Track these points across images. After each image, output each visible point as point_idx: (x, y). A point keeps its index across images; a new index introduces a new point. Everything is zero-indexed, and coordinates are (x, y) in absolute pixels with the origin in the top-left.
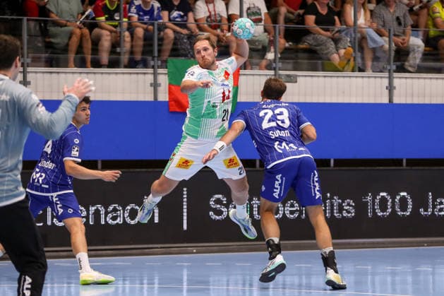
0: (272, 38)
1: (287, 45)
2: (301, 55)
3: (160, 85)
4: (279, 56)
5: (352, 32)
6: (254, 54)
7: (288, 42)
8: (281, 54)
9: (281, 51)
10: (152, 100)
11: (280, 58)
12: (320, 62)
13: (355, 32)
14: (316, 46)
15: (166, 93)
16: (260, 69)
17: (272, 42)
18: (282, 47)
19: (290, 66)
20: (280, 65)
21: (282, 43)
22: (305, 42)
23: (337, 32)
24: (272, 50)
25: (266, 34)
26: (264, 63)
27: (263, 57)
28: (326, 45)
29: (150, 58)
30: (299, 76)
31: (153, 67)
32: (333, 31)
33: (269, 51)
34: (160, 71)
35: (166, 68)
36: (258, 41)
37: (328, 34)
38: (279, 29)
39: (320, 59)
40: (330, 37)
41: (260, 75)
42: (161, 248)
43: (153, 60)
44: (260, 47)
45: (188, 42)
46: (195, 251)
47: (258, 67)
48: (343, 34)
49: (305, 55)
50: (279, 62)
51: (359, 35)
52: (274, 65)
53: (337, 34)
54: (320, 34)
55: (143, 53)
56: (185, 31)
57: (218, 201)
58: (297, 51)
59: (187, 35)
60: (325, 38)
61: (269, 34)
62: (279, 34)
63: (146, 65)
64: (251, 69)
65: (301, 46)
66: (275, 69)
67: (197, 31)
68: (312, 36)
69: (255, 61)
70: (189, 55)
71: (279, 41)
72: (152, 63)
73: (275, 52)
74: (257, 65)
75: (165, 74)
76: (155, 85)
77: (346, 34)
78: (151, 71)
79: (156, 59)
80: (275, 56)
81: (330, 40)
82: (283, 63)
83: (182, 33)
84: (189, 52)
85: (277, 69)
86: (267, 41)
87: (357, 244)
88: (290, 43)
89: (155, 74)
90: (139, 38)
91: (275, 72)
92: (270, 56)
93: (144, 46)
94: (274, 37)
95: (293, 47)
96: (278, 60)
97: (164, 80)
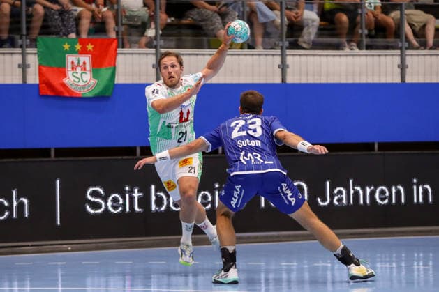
0: (152, 13)
1: (169, 21)
2: (184, 31)
3: (29, 66)
4: (160, 32)
5: (241, 5)
6: (133, 30)
7: (170, 17)
8: (162, 30)
9: (162, 27)
10: (21, 82)
11: (162, 35)
12: (205, 38)
13: (243, 6)
14: (200, 21)
15: (35, 74)
16: (140, 47)
17: (152, 18)
18: (164, 22)
19: (173, 44)
20: (161, 42)
21: (164, 18)
22: (188, 17)
23: (224, 6)
24: (153, 26)
25: (146, 8)
26: (144, 40)
27: (142, 34)
28: (212, 21)
29: (17, 37)
30: (183, 54)
31: (21, 46)
32: (219, 5)
33: (150, 27)
34: (29, 50)
35: (36, 47)
36: (136, 16)
37: (214, 7)
38: (160, 3)
39: (206, 35)
40: (215, 12)
41: (139, 54)
42: (32, 246)
43: (21, 38)
44: (139, 23)
45: (60, 19)
46: (70, 249)
47: (137, 45)
48: (230, 8)
49: (189, 31)
50: (160, 39)
51: (248, 9)
52: (155, 43)
53: (224, 8)
54: (205, 8)
55: (11, 31)
56: (56, 7)
57: (95, 194)
58: (180, 26)
59: (58, 10)
60: (211, 13)
61: (149, 9)
62: (160, 9)
63: (13, 45)
64: (130, 47)
65: (184, 22)
66: (156, 47)
67: (70, 6)
68: (196, 10)
69: (134, 38)
70: (61, 33)
71: (160, 17)
72: (20, 42)
73: (156, 28)
74: (136, 42)
75: (35, 54)
76: (24, 66)
77: (234, 8)
78: (19, 50)
79: (24, 37)
80: (156, 32)
81: (216, 14)
82: (165, 40)
83: (52, 9)
84: (61, 30)
85: (159, 47)
86: (147, 15)
87: (249, 237)
88: (173, 19)
89: (24, 55)
90: (6, 15)
91: (156, 51)
92: (151, 33)
93: (11, 23)
94: (155, 11)
95: (175, 22)
96: (159, 38)
97: (33, 60)
